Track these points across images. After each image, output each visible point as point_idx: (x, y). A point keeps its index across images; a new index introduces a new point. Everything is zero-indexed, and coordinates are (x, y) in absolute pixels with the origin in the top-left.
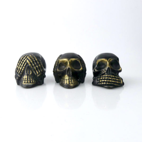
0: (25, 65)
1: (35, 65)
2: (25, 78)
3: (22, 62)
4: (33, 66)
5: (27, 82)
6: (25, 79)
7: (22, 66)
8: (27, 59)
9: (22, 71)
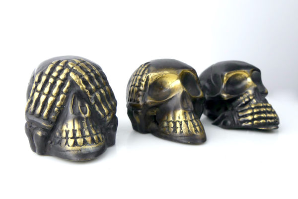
0: (64, 90)
1: (97, 88)
2: (74, 131)
3: (51, 80)
4: (91, 92)
5: (85, 143)
6: (74, 134)
7: (55, 91)
8: (71, 70)
9: (56, 109)
